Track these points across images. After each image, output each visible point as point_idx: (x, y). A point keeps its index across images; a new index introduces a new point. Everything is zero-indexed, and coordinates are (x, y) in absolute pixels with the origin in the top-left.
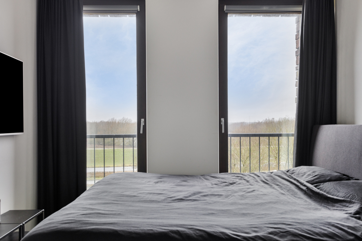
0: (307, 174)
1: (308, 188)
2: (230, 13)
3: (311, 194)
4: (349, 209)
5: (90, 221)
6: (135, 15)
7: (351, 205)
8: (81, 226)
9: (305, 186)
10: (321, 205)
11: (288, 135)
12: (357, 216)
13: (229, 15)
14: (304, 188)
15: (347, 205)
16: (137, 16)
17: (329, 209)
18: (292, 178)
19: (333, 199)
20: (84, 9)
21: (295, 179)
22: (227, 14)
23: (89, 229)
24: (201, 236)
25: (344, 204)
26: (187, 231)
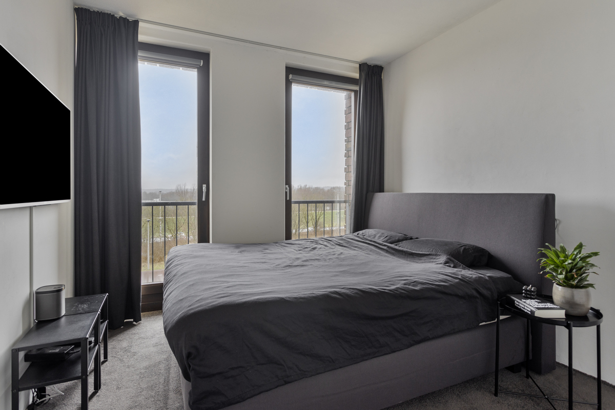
0: (377, 236)
1: (388, 247)
2: (295, 82)
3: (394, 252)
4: (438, 260)
5: (243, 292)
6: (196, 70)
7: (438, 257)
8: (242, 298)
9: (385, 245)
10: (407, 260)
11: (340, 202)
12: (447, 264)
13: (293, 84)
14: (385, 248)
15: (434, 257)
16: (198, 72)
17: (418, 263)
18: (367, 240)
19: (419, 254)
20: (139, 54)
21: (371, 241)
22: (291, 82)
23: (254, 299)
24: (356, 293)
25: (431, 257)
26: (343, 291)
